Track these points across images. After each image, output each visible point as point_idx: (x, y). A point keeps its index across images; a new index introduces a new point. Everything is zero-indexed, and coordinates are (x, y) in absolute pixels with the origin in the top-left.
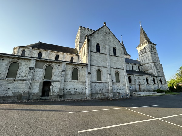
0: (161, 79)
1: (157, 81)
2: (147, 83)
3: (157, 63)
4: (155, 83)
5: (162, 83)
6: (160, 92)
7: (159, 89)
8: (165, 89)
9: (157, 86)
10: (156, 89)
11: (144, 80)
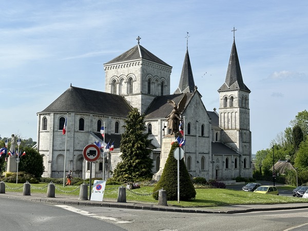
0: (245, 160)
1: (240, 164)
2: (227, 167)
3: (245, 130)
4: (236, 167)
5: (245, 167)
6: (240, 181)
7: (240, 176)
8: (248, 177)
9: (238, 171)
10: (236, 176)
11: (224, 162)
